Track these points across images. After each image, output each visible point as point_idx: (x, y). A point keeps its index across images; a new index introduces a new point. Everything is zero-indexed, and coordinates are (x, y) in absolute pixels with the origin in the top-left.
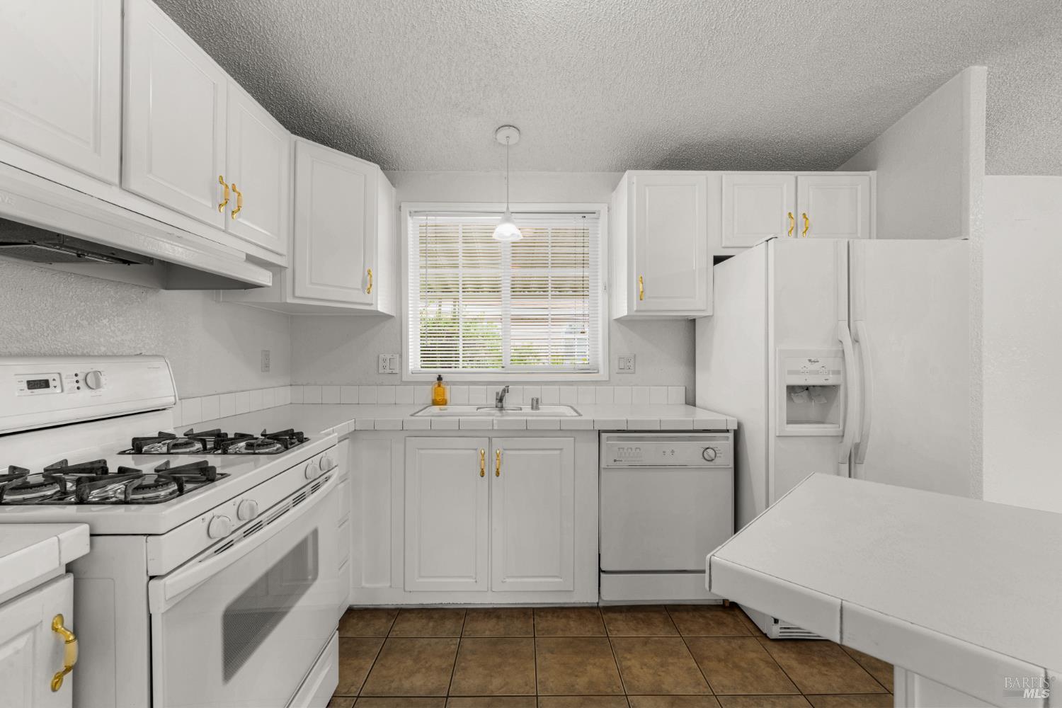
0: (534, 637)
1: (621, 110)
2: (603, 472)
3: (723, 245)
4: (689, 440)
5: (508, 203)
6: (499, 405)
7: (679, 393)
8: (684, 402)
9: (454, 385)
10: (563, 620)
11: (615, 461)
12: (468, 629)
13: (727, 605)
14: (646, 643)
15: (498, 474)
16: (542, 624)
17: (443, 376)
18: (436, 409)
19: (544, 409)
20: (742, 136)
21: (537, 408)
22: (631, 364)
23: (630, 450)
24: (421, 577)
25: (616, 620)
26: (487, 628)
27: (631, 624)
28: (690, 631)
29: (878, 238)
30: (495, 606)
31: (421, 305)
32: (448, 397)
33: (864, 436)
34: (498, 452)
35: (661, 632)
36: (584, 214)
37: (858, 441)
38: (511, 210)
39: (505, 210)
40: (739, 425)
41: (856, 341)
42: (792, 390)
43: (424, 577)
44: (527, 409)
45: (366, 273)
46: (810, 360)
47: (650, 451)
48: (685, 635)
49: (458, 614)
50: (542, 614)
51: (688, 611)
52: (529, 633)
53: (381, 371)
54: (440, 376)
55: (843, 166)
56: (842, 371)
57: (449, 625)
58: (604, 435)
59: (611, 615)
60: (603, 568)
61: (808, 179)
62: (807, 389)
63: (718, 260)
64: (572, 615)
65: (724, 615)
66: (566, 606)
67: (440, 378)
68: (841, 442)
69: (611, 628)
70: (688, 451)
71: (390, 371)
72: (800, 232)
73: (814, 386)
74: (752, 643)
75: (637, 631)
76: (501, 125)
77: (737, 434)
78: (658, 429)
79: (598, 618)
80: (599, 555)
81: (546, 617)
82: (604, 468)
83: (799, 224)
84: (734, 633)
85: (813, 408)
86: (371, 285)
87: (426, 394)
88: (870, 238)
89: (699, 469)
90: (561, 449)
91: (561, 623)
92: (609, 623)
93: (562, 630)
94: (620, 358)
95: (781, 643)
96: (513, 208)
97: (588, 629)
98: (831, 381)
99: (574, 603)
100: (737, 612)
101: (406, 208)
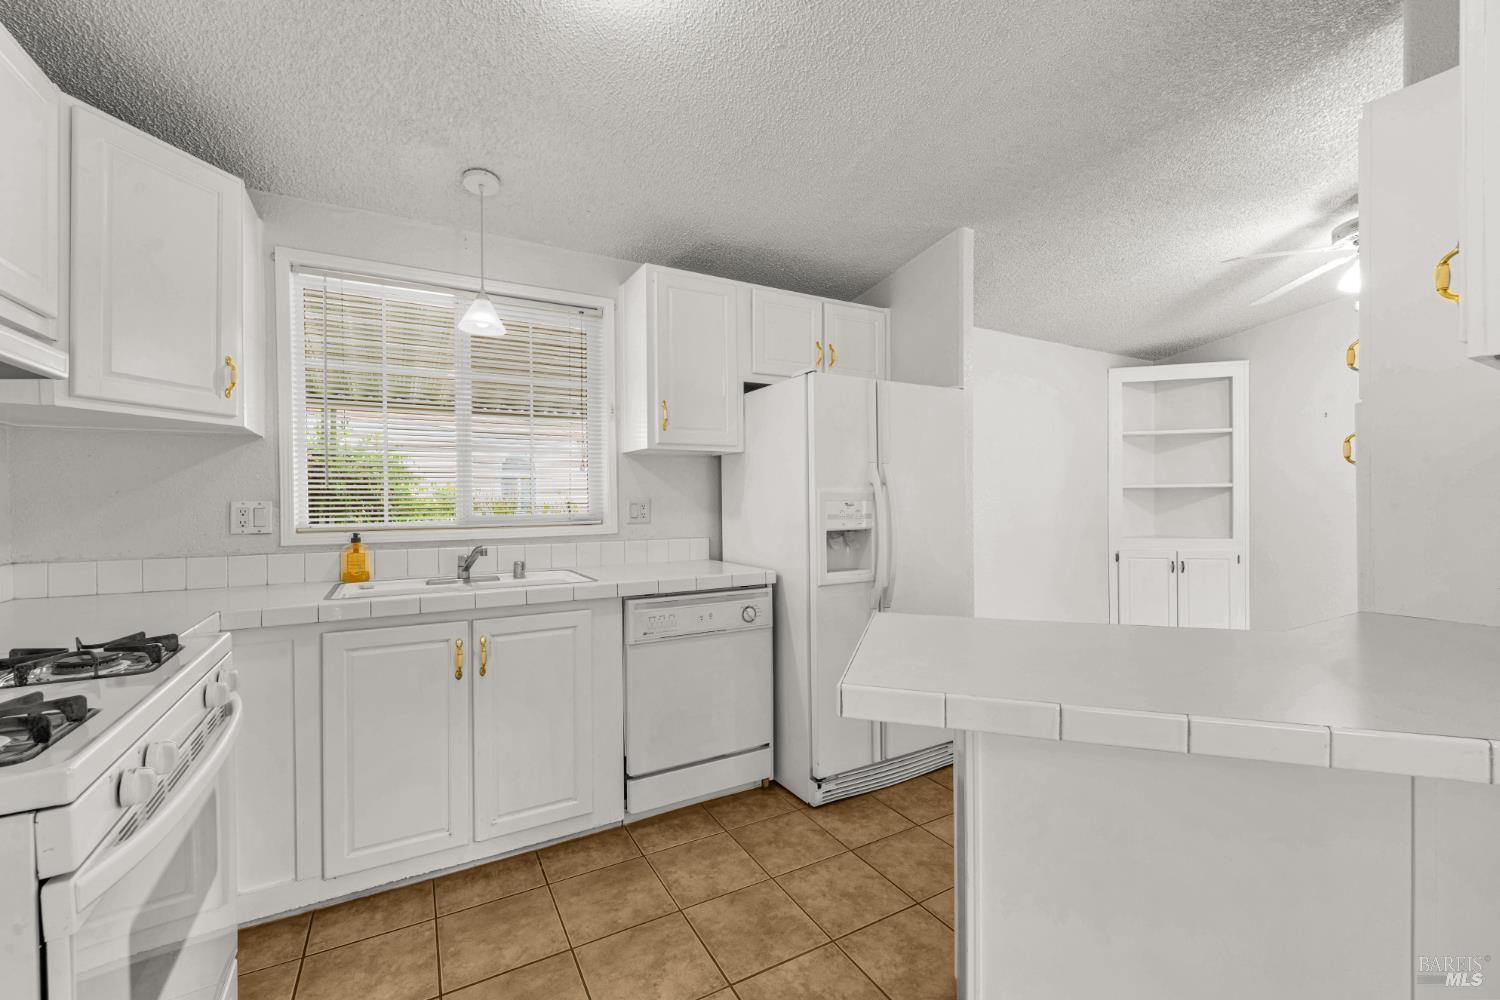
0: (548, 885)
1: (643, 187)
2: (630, 651)
3: (754, 371)
4: (728, 600)
5: (482, 278)
6: (465, 574)
7: (702, 547)
8: (707, 556)
9: (381, 548)
10: (582, 854)
11: (645, 634)
12: (444, 904)
13: (766, 785)
14: (689, 850)
15: (483, 672)
16: (553, 867)
17: (361, 535)
18: (351, 589)
19: (531, 577)
20: (773, 248)
21: (522, 576)
22: (646, 511)
23: (662, 618)
24: (354, 850)
25: (648, 834)
26: (473, 895)
27: (666, 833)
28: (734, 823)
29: (892, 380)
30: (478, 864)
31: (314, 420)
32: (369, 567)
33: (891, 580)
34: (483, 640)
35: (703, 833)
36: (581, 309)
37: (885, 585)
38: (487, 289)
39: (478, 288)
40: (778, 578)
41: (884, 484)
42: (831, 535)
43: (359, 849)
44: (507, 579)
45: (223, 363)
46: (847, 504)
47: (685, 617)
48: (730, 828)
49: (421, 890)
50: (550, 854)
51: (728, 803)
52: (539, 882)
53: (236, 529)
54: (356, 535)
55: (859, 297)
56: (873, 515)
57: (411, 909)
58: (631, 604)
59: (640, 831)
60: (631, 773)
61: (834, 306)
62: (843, 535)
63: (749, 387)
64: (593, 845)
65: (766, 797)
66: (581, 836)
67: (356, 539)
68: (873, 587)
69: (645, 846)
70: (727, 613)
71: (255, 531)
72: (827, 365)
73: (849, 531)
74: (798, 819)
75: (676, 839)
76: (472, 165)
77: (776, 588)
78: (693, 589)
79: (626, 838)
80: (625, 758)
81: (558, 856)
82: (631, 645)
83: (827, 357)
84: (779, 812)
85: (847, 553)
86: (234, 384)
87: (330, 564)
88: (886, 379)
89: (740, 631)
90: (575, 627)
91: (579, 858)
92: (640, 841)
93: (583, 865)
94: (632, 504)
95: (824, 809)
96: (490, 287)
97: (615, 855)
98: (864, 526)
99: (594, 829)
100: (777, 790)
101: (283, 257)
